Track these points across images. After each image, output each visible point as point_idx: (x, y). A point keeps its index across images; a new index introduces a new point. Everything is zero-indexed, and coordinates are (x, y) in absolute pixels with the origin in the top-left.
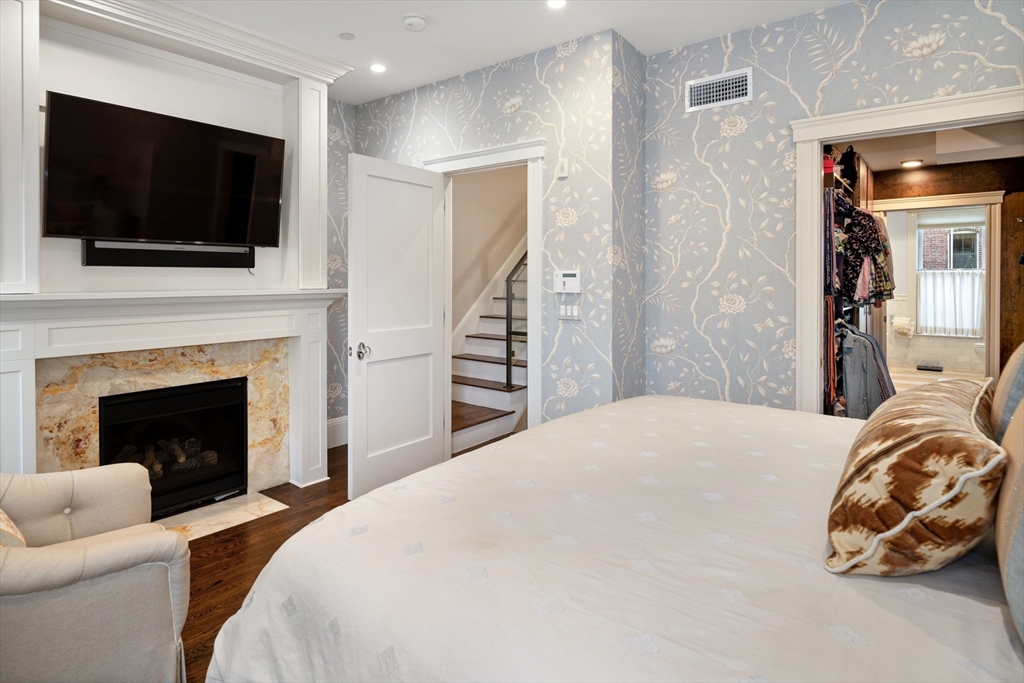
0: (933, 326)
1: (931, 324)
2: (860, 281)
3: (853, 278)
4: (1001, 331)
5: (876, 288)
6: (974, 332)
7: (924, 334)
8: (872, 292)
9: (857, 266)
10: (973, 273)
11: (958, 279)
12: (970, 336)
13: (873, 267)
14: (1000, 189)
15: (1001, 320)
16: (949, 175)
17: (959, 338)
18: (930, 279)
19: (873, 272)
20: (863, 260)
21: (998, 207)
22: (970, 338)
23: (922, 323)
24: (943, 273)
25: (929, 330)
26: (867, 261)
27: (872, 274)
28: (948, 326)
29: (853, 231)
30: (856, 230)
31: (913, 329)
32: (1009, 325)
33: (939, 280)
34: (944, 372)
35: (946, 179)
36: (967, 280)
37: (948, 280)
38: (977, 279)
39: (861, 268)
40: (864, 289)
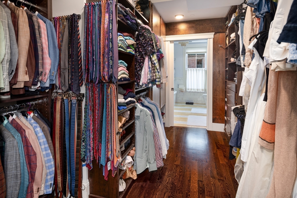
0: (191, 88)
1: (190, 88)
2: (143, 73)
3: (139, 70)
4: (213, 94)
5: (151, 77)
6: (202, 90)
7: (188, 91)
8: (150, 79)
9: (141, 62)
10: (202, 70)
11: (198, 71)
12: (201, 91)
13: (150, 63)
14: (213, 32)
15: (213, 89)
16: (194, 25)
17: (198, 92)
18: (190, 71)
19: (150, 66)
20: (144, 59)
21: (212, 39)
22: (201, 92)
23: (187, 87)
24: (193, 69)
25: (189, 89)
26: (147, 59)
27: (149, 68)
28: (195, 88)
29: (140, 40)
30: (141, 39)
31: (185, 89)
32: (216, 91)
33: (192, 71)
34: (194, 105)
35: (193, 27)
36: (201, 72)
37: (195, 71)
38: (203, 71)
39: (143, 63)
40: (145, 77)
